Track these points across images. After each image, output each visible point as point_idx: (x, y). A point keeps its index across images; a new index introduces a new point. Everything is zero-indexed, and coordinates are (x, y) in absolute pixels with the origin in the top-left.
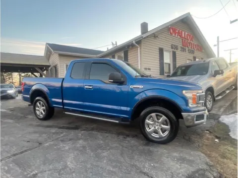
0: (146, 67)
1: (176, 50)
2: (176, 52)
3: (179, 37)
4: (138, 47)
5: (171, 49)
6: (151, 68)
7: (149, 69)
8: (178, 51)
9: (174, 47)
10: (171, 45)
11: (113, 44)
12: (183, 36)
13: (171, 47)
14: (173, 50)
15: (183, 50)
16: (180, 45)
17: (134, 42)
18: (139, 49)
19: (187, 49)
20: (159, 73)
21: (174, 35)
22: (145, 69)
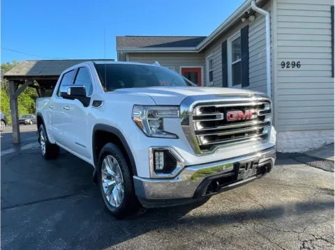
0: (286, 61)
4: (264, 16)
6: (304, 61)
7: (298, 65)
17: (253, 5)
18: (267, 18)
20: (328, 73)
22: (283, 65)
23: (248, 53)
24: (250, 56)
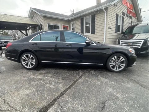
0: (109, 27)
1: (124, 16)
2: (124, 18)
3: (126, 7)
4: (104, 12)
5: (122, 15)
6: (112, 28)
7: (111, 29)
8: (125, 17)
9: (123, 14)
10: (122, 12)
11: (71, 11)
12: (128, 6)
13: (122, 13)
14: (123, 16)
15: (127, 16)
16: (126, 13)
17: (103, 8)
18: (106, 13)
19: (129, 16)
20: (115, 32)
21: (124, 5)
22: (109, 28)
23: (95, 23)
24: (96, 24)
